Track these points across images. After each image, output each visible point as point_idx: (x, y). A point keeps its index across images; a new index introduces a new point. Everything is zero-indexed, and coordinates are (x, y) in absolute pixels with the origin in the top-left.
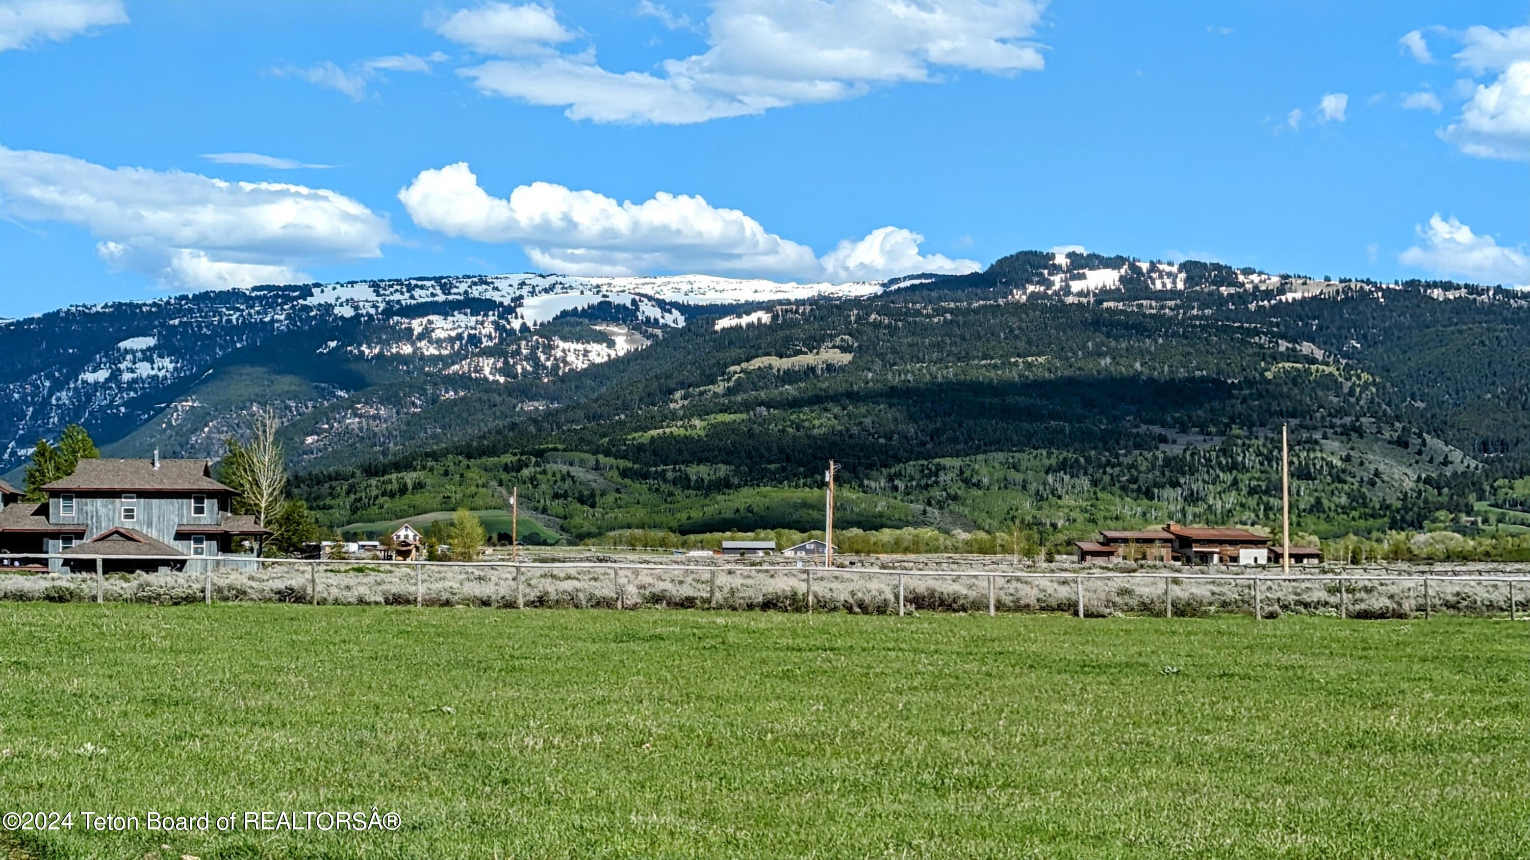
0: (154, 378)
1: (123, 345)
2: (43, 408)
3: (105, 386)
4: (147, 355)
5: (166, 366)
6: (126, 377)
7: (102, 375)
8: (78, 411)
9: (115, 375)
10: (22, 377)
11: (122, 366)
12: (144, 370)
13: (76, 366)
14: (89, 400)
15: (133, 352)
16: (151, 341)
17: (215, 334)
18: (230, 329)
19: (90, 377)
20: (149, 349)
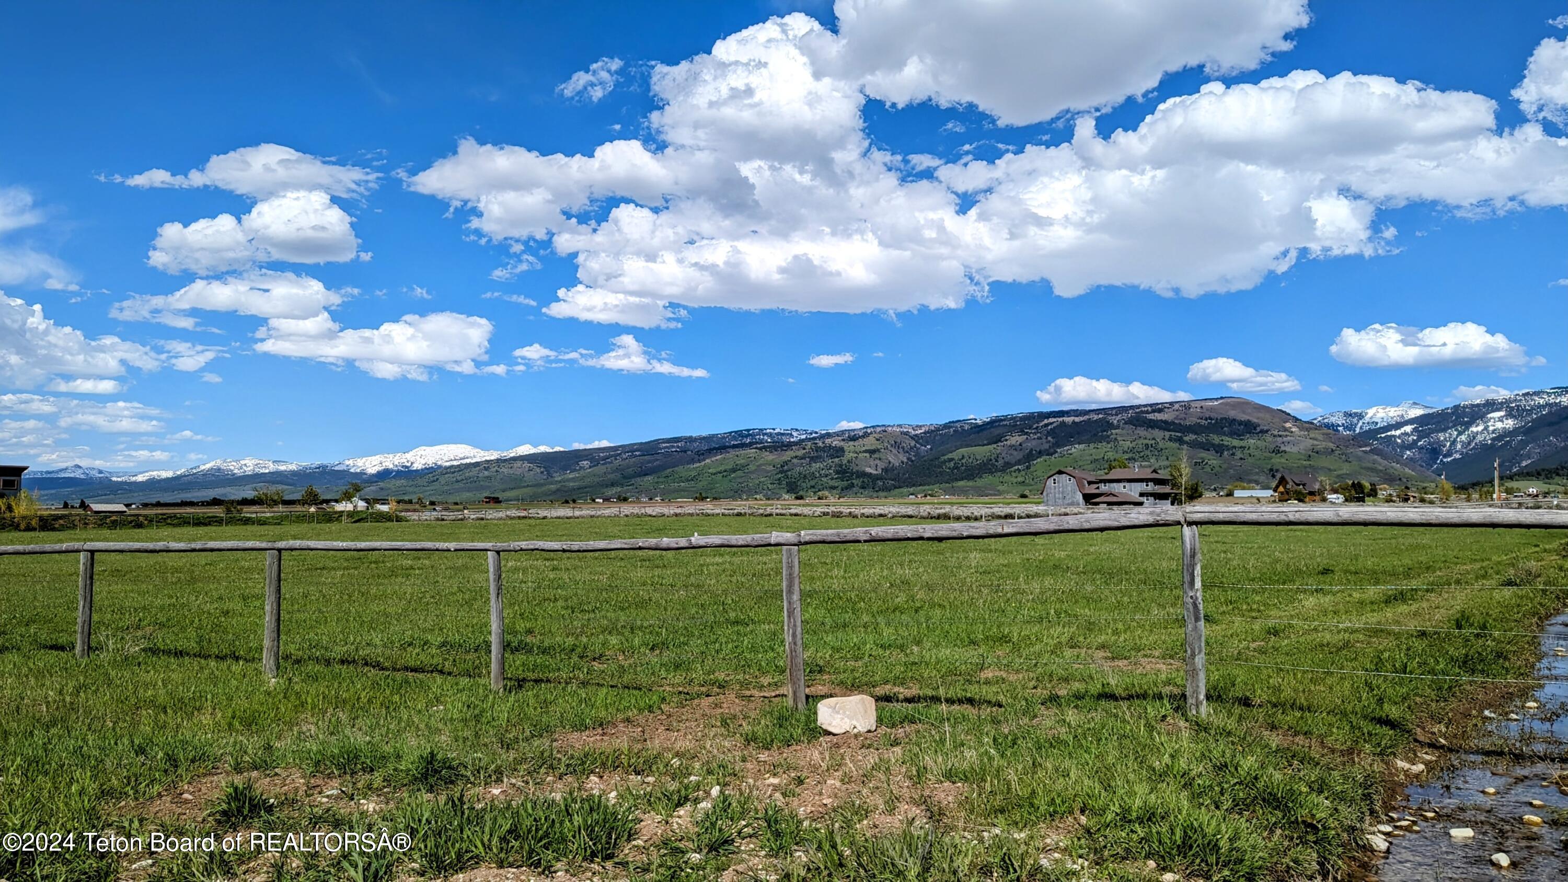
0: (1504, 428)
1: (1489, 416)
2: (1454, 443)
3: (1482, 432)
4: (1501, 419)
5: (1510, 423)
6: (1491, 428)
7: (1480, 428)
8: (1469, 443)
9: (1486, 428)
10: (1444, 430)
11: (1489, 424)
12: (1499, 425)
13: (1468, 425)
14: (1474, 438)
15: (1494, 418)
16: (1502, 413)
17: (1532, 409)
18: (1540, 407)
19: (1474, 429)
20: (1502, 417)
